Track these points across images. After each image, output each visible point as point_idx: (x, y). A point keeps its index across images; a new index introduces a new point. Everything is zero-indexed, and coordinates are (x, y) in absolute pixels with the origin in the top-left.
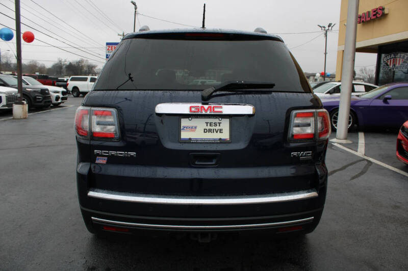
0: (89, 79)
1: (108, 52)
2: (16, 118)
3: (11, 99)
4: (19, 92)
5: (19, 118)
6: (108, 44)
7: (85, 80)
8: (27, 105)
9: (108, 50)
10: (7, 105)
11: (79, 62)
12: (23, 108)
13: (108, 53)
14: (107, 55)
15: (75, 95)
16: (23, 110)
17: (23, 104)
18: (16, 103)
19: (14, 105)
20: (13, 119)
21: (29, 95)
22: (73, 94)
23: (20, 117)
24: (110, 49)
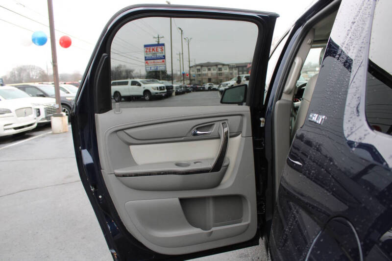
0: (130, 83)
1: (147, 54)
2: (55, 132)
3: (50, 111)
4: (57, 102)
5: (58, 132)
6: (145, 46)
7: (126, 83)
8: (67, 117)
9: (146, 52)
10: (47, 118)
11: (118, 67)
12: (62, 121)
13: (146, 56)
14: (146, 57)
15: (117, 99)
16: (62, 123)
17: (62, 116)
18: (55, 116)
19: (52, 117)
20: (53, 133)
21: (69, 105)
22: (114, 99)
23: (60, 131)
24: (148, 51)
